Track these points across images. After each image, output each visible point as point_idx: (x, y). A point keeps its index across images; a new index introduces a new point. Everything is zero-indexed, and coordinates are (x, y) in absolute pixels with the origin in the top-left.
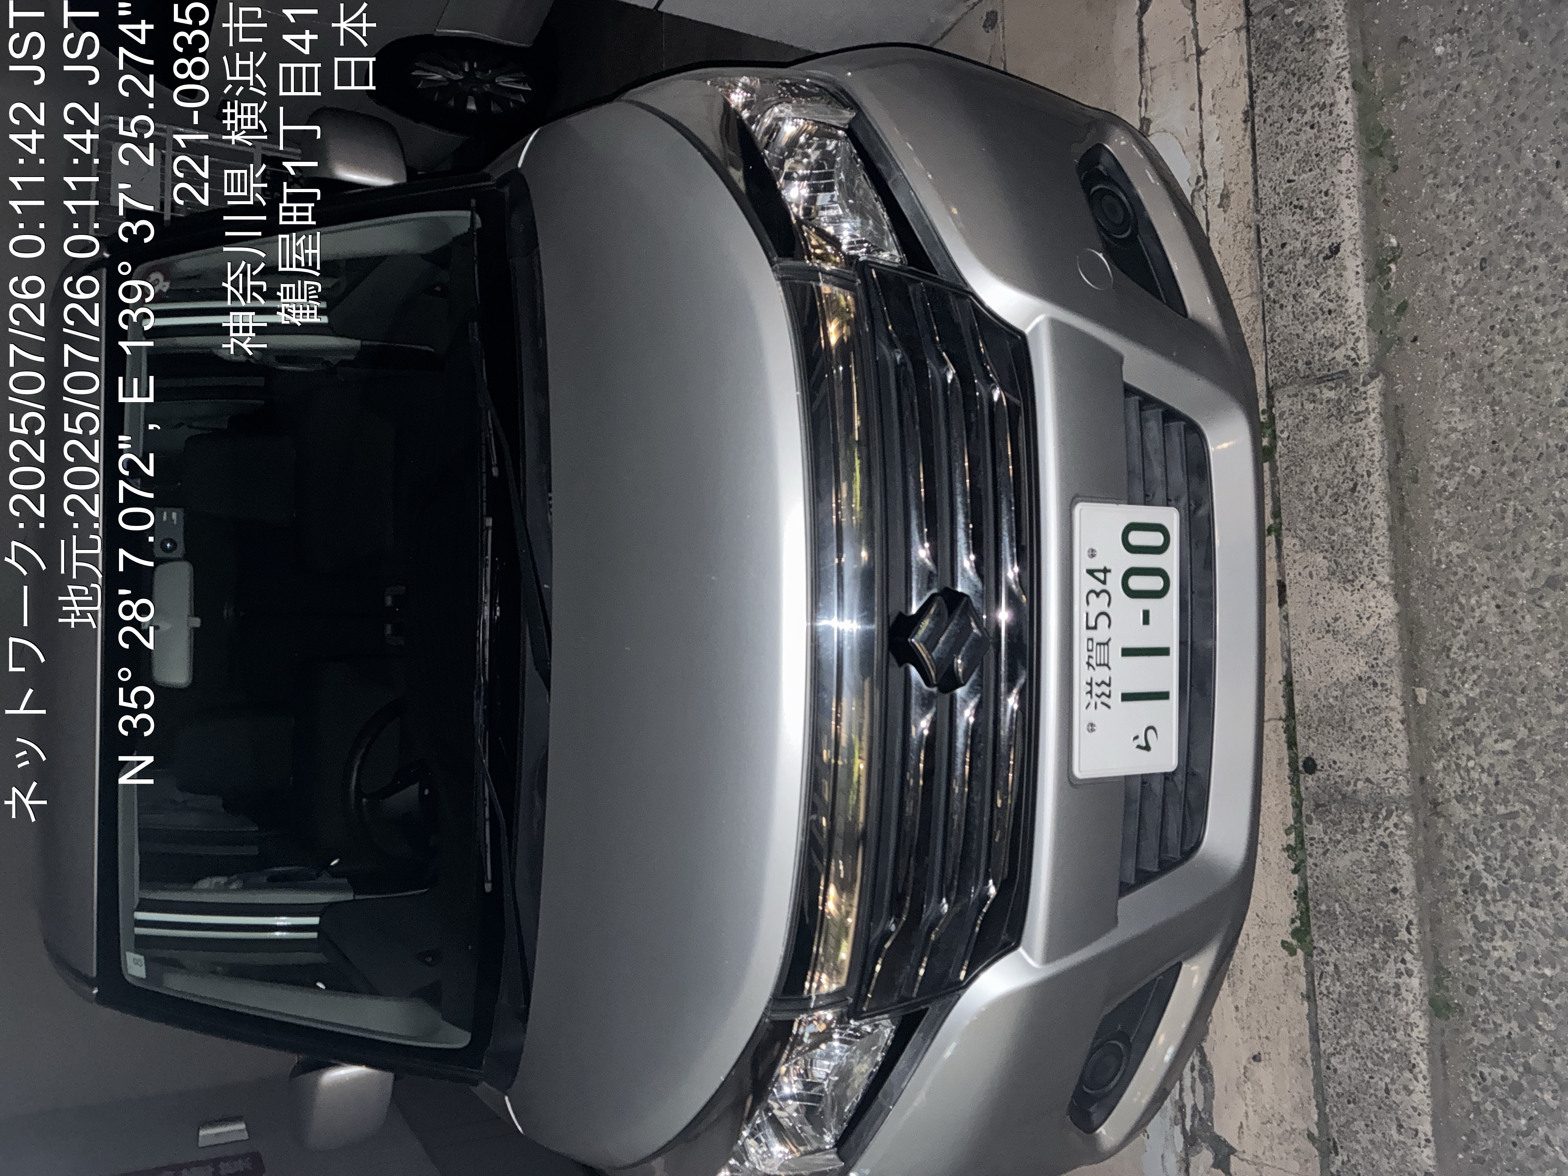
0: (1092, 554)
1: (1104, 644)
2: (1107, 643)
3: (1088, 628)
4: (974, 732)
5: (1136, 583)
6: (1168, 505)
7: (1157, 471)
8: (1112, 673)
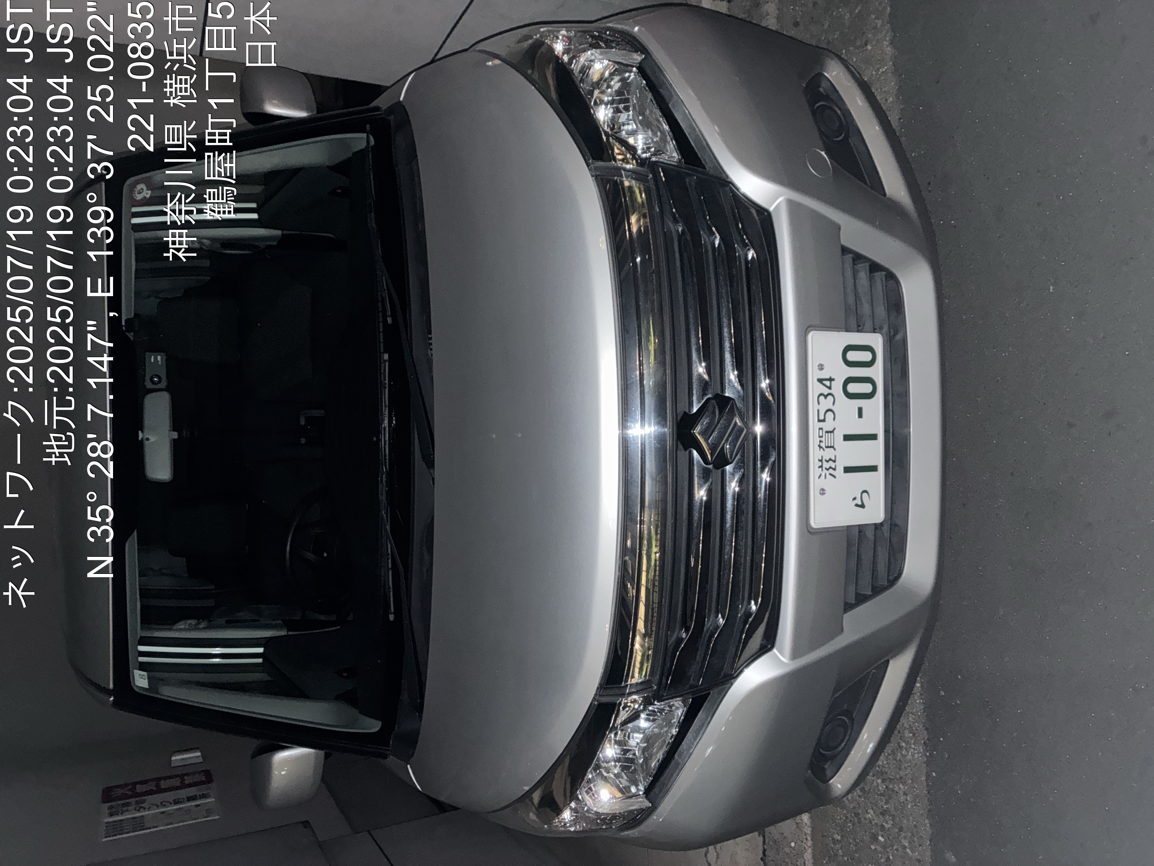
0: (821, 367)
1: (831, 432)
2: (832, 432)
3: (819, 421)
4: (739, 498)
5: (853, 388)
6: (874, 332)
7: (866, 308)
8: (837, 453)
